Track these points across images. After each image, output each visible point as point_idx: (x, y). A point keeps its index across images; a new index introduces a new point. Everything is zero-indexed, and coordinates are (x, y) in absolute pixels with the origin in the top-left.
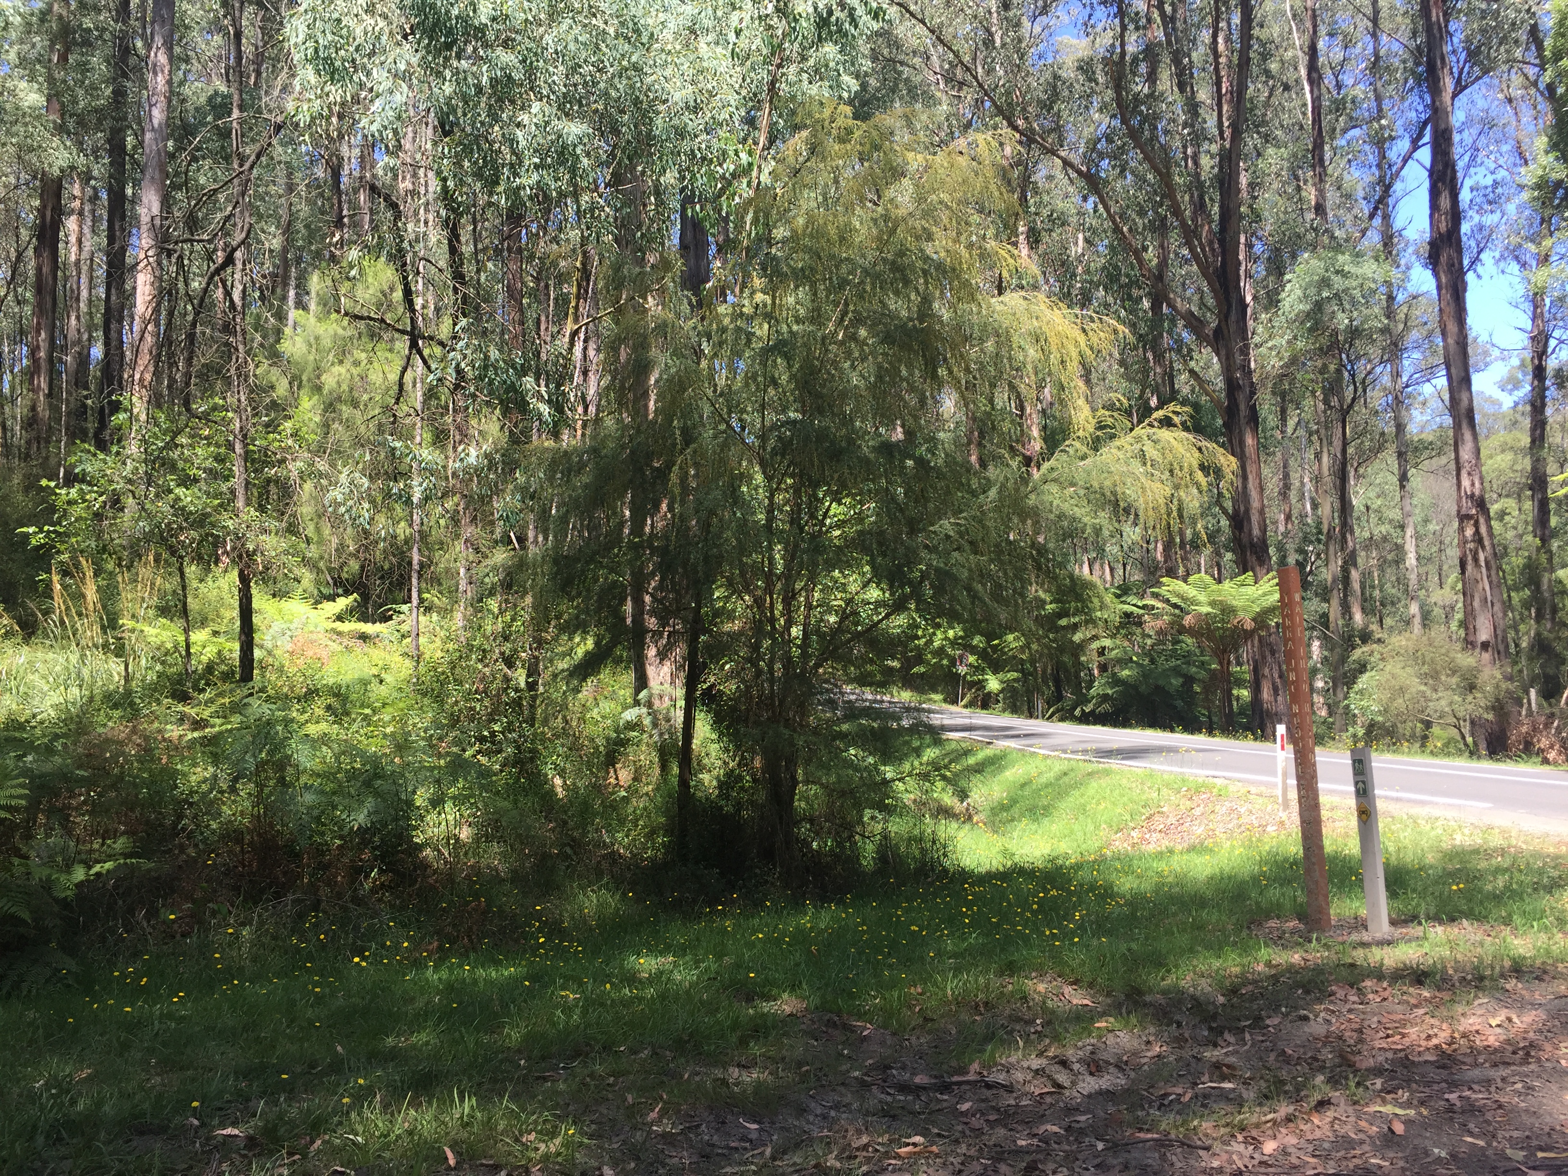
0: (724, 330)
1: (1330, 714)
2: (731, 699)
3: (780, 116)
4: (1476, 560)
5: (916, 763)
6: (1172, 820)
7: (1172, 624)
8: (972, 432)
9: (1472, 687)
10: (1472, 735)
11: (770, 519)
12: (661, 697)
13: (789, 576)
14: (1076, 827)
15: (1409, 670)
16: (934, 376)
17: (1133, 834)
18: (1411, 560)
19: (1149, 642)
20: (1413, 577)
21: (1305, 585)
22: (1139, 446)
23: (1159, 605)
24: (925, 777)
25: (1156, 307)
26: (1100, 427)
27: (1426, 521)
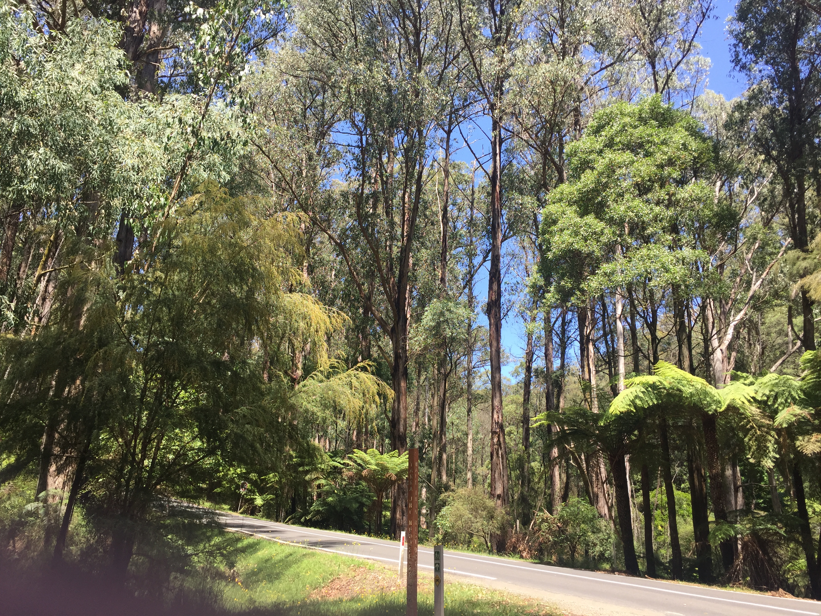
0: (134, 287)
1: (428, 528)
2: (98, 500)
3: (186, 184)
4: (497, 454)
5: (207, 545)
6: (344, 583)
7: (356, 474)
8: (266, 363)
9: (492, 517)
10: (490, 542)
11: (143, 395)
12: (54, 497)
13: (148, 430)
14: (293, 586)
15: (465, 506)
16: (250, 329)
17: (323, 590)
18: (470, 452)
19: (344, 483)
20: (470, 459)
21: (422, 459)
22: (349, 379)
23: (351, 463)
24: (211, 553)
25: (365, 313)
26: (332, 367)
27: (477, 433)
